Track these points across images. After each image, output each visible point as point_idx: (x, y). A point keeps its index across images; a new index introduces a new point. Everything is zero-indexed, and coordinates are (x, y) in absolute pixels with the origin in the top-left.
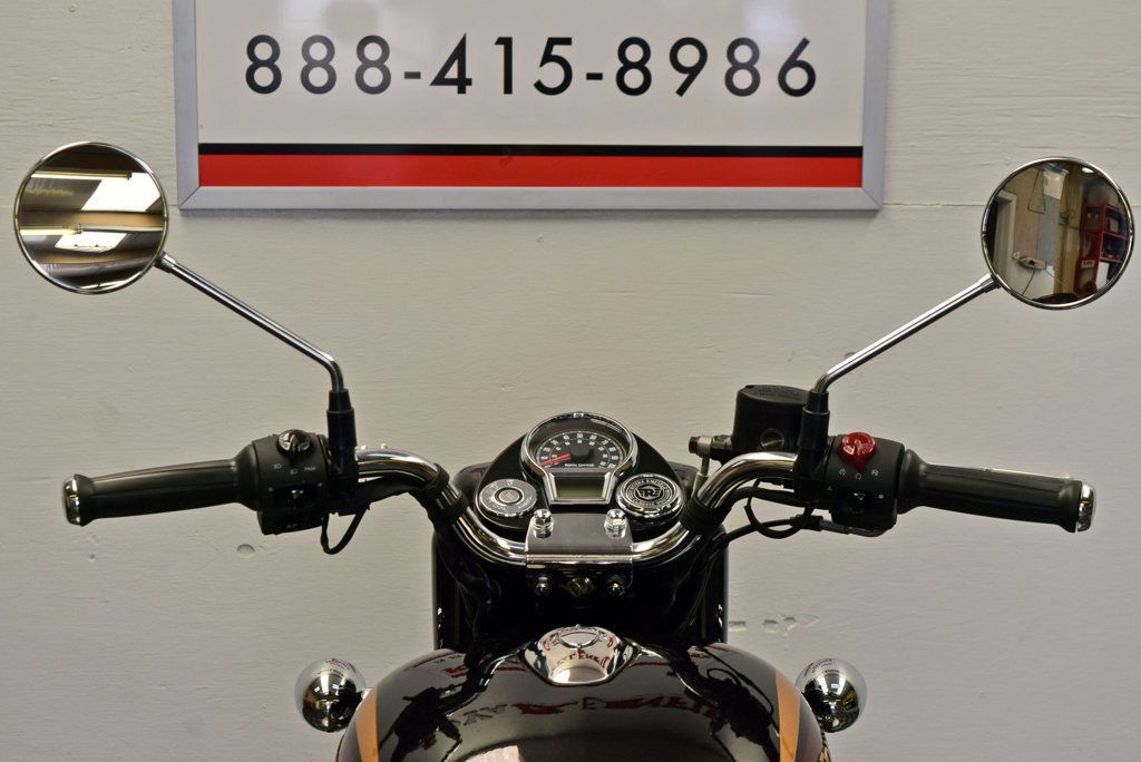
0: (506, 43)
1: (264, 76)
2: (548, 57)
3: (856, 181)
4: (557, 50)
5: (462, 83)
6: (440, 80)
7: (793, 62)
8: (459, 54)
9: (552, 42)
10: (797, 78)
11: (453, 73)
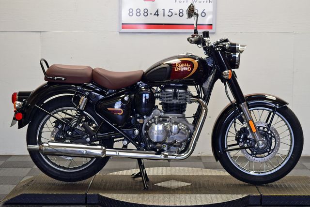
0: (164, 9)
1: (131, 14)
2: (169, 12)
3: (212, 29)
4: (171, 11)
5: (158, 15)
6: (155, 15)
7: (203, 12)
8: (157, 11)
9: (170, 9)
10: (203, 14)
11: (156, 14)
